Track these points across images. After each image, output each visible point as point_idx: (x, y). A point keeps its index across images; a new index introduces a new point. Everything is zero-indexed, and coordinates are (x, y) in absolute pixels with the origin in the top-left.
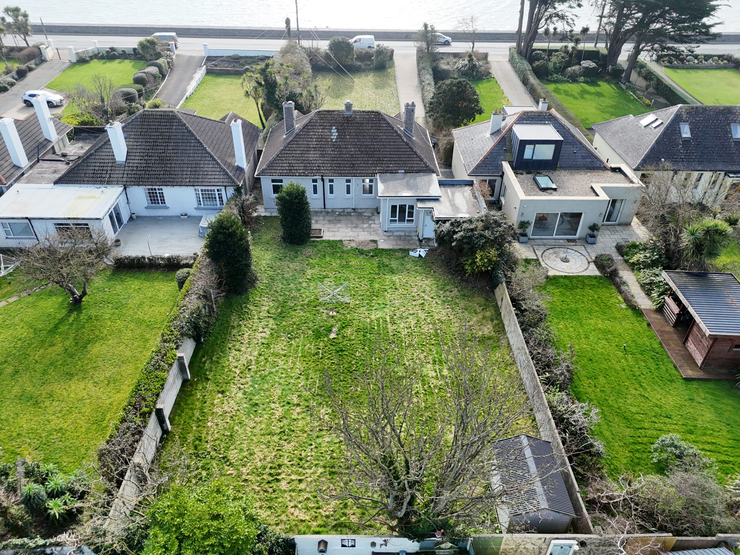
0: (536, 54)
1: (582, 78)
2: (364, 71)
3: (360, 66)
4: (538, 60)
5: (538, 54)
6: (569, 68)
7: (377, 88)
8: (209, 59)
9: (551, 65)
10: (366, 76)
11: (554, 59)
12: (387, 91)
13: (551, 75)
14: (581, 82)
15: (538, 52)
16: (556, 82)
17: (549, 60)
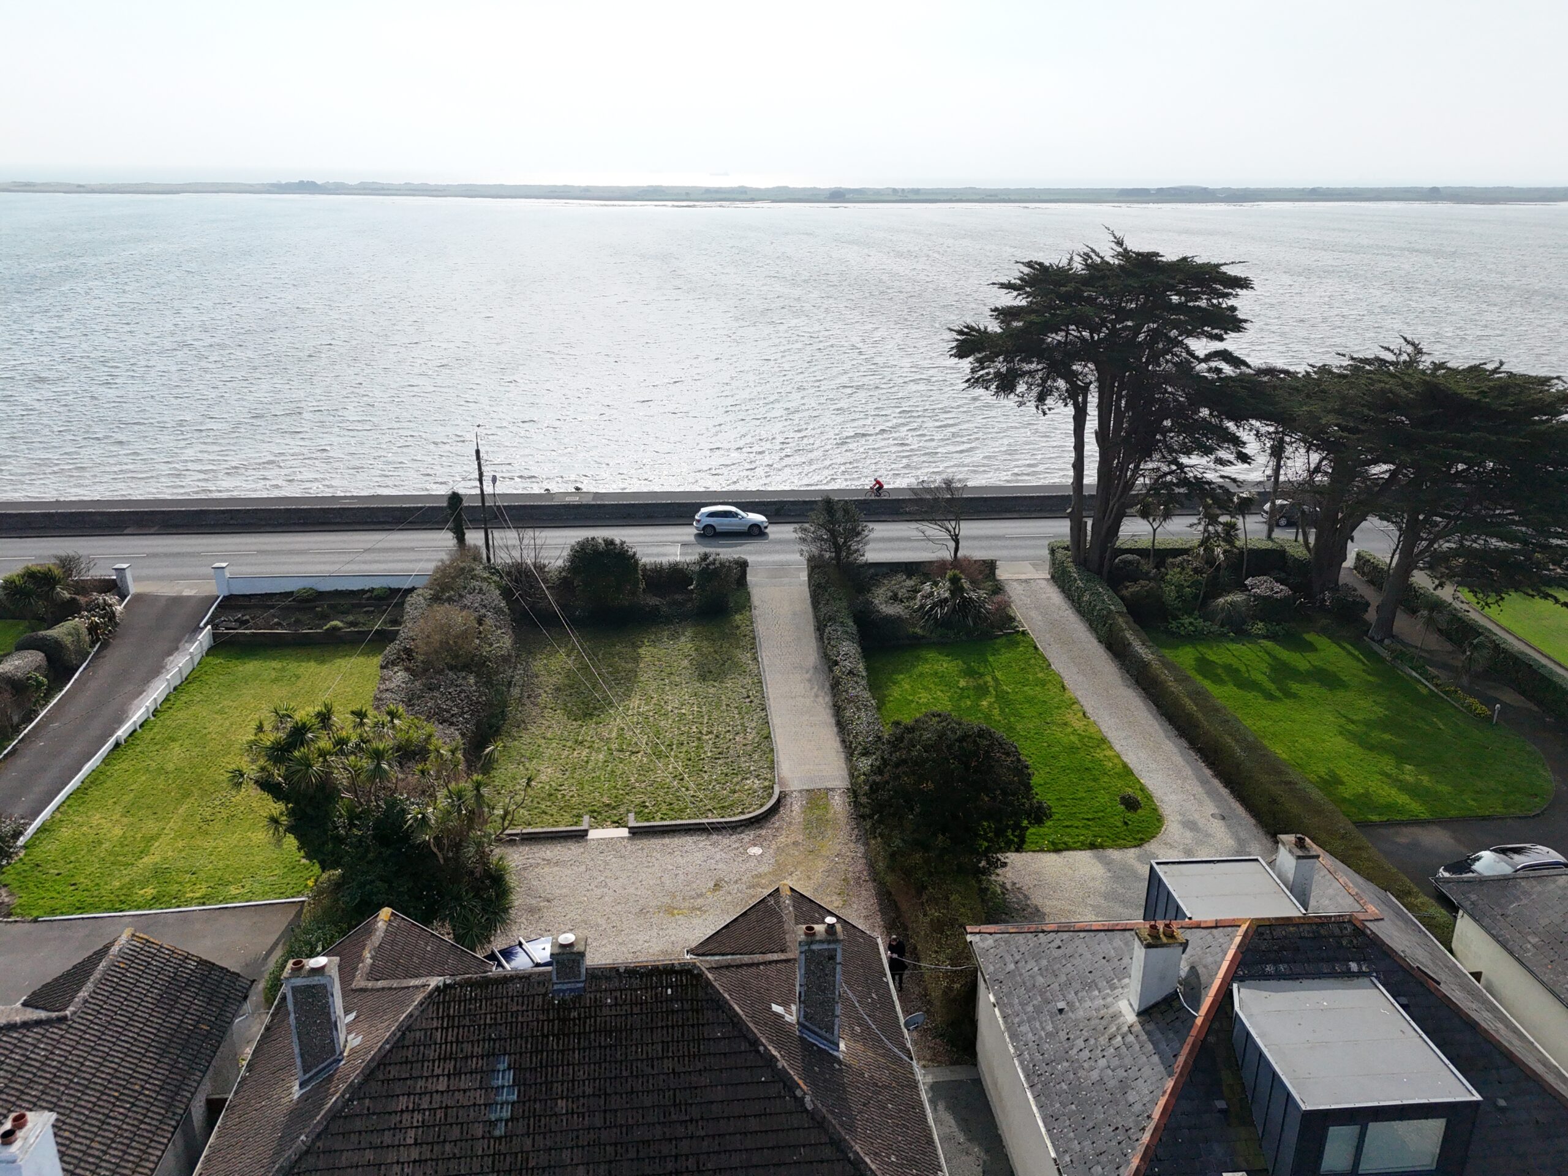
0: (1124, 562)
1: (1261, 625)
2: (668, 620)
3: (656, 608)
4: (1135, 581)
5: (1130, 562)
6: (1221, 600)
7: (703, 678)
8: (231, 603)
9: (1170, 593)
10: (674, 637)
11: (1173, 575)
12: (733, 686)
13: (1176, 618)
14: (1259, 636)
15: (1130, 557)
16: (1194, 638)
17: (1162, 579)
